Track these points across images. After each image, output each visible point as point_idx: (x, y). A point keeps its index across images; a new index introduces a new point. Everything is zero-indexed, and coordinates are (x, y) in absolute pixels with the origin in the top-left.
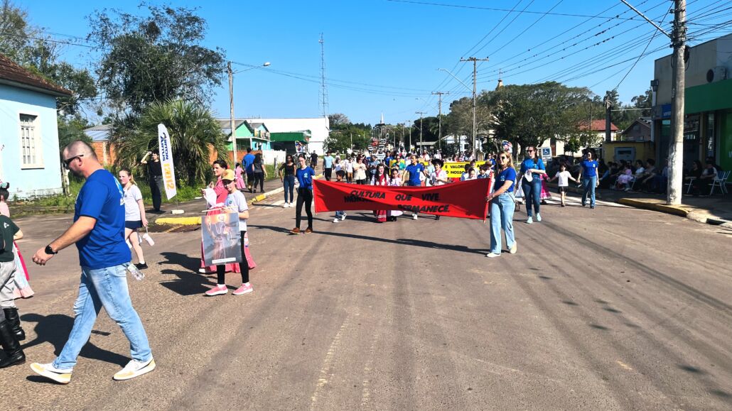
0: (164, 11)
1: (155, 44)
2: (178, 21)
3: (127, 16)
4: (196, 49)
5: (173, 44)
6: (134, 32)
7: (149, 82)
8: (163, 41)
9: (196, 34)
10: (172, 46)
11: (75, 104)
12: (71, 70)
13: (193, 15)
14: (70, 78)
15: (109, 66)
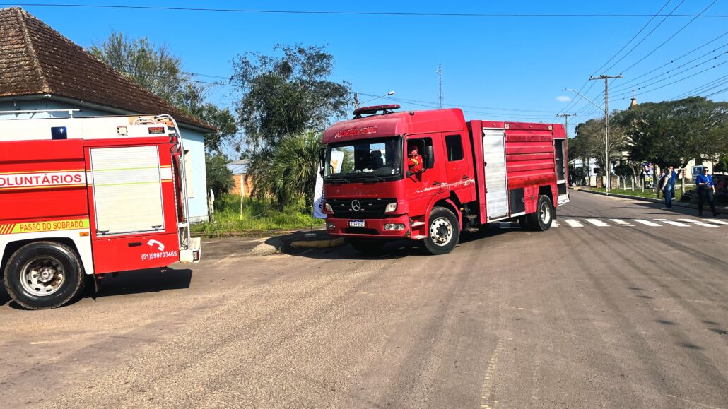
0: (296, 51)
1: (288, 81)
2: (308, 59)
3: (264, 58)
4: (324, 84)
5: (303, 81)
6: (270, 72)
7: (283, 117)
8: (295, 79)
9: (324, 70)
10: (303, 82)
11: (219, 140)
12: (216, 111)
13: (321, 53)
14: (215, 118)
15: (248, 104)
